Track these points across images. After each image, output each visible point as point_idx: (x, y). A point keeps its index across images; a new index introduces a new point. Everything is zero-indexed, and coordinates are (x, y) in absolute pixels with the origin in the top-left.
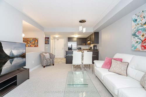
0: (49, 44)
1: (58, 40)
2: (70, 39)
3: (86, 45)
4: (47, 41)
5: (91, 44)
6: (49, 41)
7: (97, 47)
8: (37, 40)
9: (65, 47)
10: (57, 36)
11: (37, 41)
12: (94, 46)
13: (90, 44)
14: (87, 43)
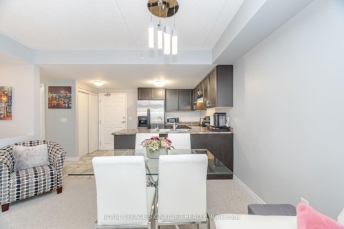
0: (69, 107)
1: (108, 95)
2: (144, 93)
3: (192, 109)
4: (66, 97)
5: (207, 107)
6: (72, 99)
7: (228, 119)
8: (6, 95)
9: (130, 118)
10: (99, 83)
11: (5, 99)
12: (218, 115)
13: (204, 107)
14: (196, 104)
